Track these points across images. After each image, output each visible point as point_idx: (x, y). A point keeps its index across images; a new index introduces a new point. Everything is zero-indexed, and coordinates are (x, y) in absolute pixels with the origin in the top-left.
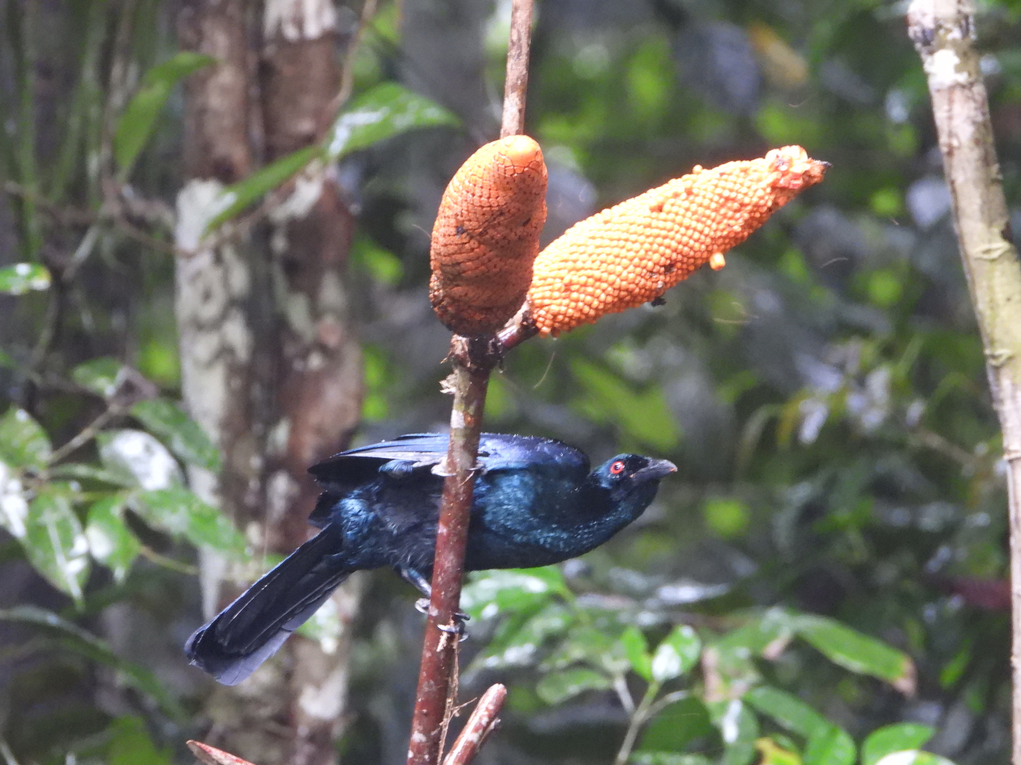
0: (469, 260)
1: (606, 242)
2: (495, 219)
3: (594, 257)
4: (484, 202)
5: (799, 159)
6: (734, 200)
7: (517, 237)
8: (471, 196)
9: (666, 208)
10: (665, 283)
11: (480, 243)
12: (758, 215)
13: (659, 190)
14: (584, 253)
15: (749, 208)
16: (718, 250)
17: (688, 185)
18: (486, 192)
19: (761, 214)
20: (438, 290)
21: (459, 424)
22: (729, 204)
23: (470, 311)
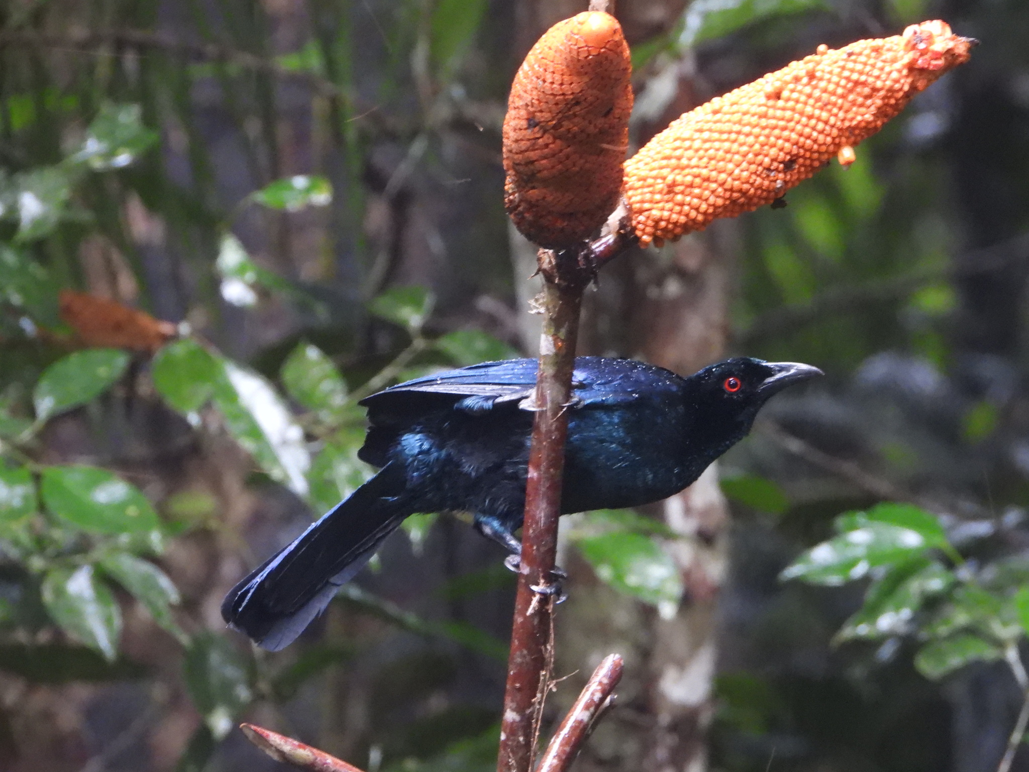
0: (545, 158)
1: (716, 136)
2: (569, 110)
3: (701, 153)
4: (556, 89)
5: (941, 35)
6: (864, 84)
7: (597, 130)
8: (541, 83)
9: (785, 94)
10: (785, 182)
11: (555, 138)
12: (893, 101)
13: (778, 74)
14: (690, 148)
15: (882, 93)
16: (847, 143)
17: (810, 66)
18: (557, 77)
19: (897, 100)
20: (513, 194)
21: (548, 350)
22: (859, 89)
23: (550, 218)
